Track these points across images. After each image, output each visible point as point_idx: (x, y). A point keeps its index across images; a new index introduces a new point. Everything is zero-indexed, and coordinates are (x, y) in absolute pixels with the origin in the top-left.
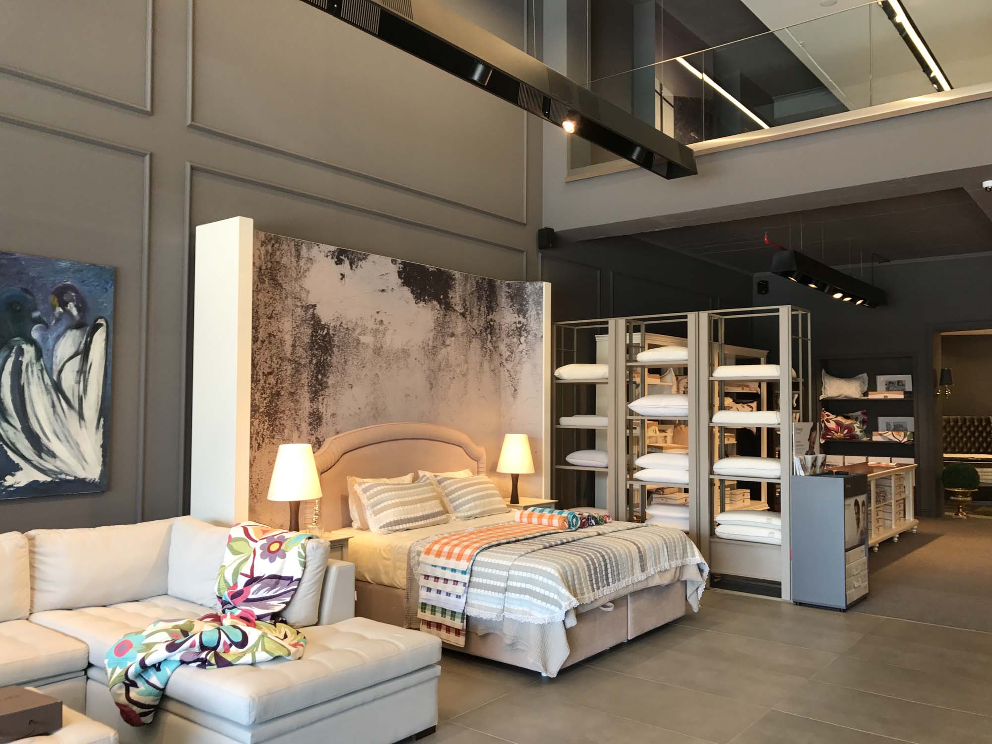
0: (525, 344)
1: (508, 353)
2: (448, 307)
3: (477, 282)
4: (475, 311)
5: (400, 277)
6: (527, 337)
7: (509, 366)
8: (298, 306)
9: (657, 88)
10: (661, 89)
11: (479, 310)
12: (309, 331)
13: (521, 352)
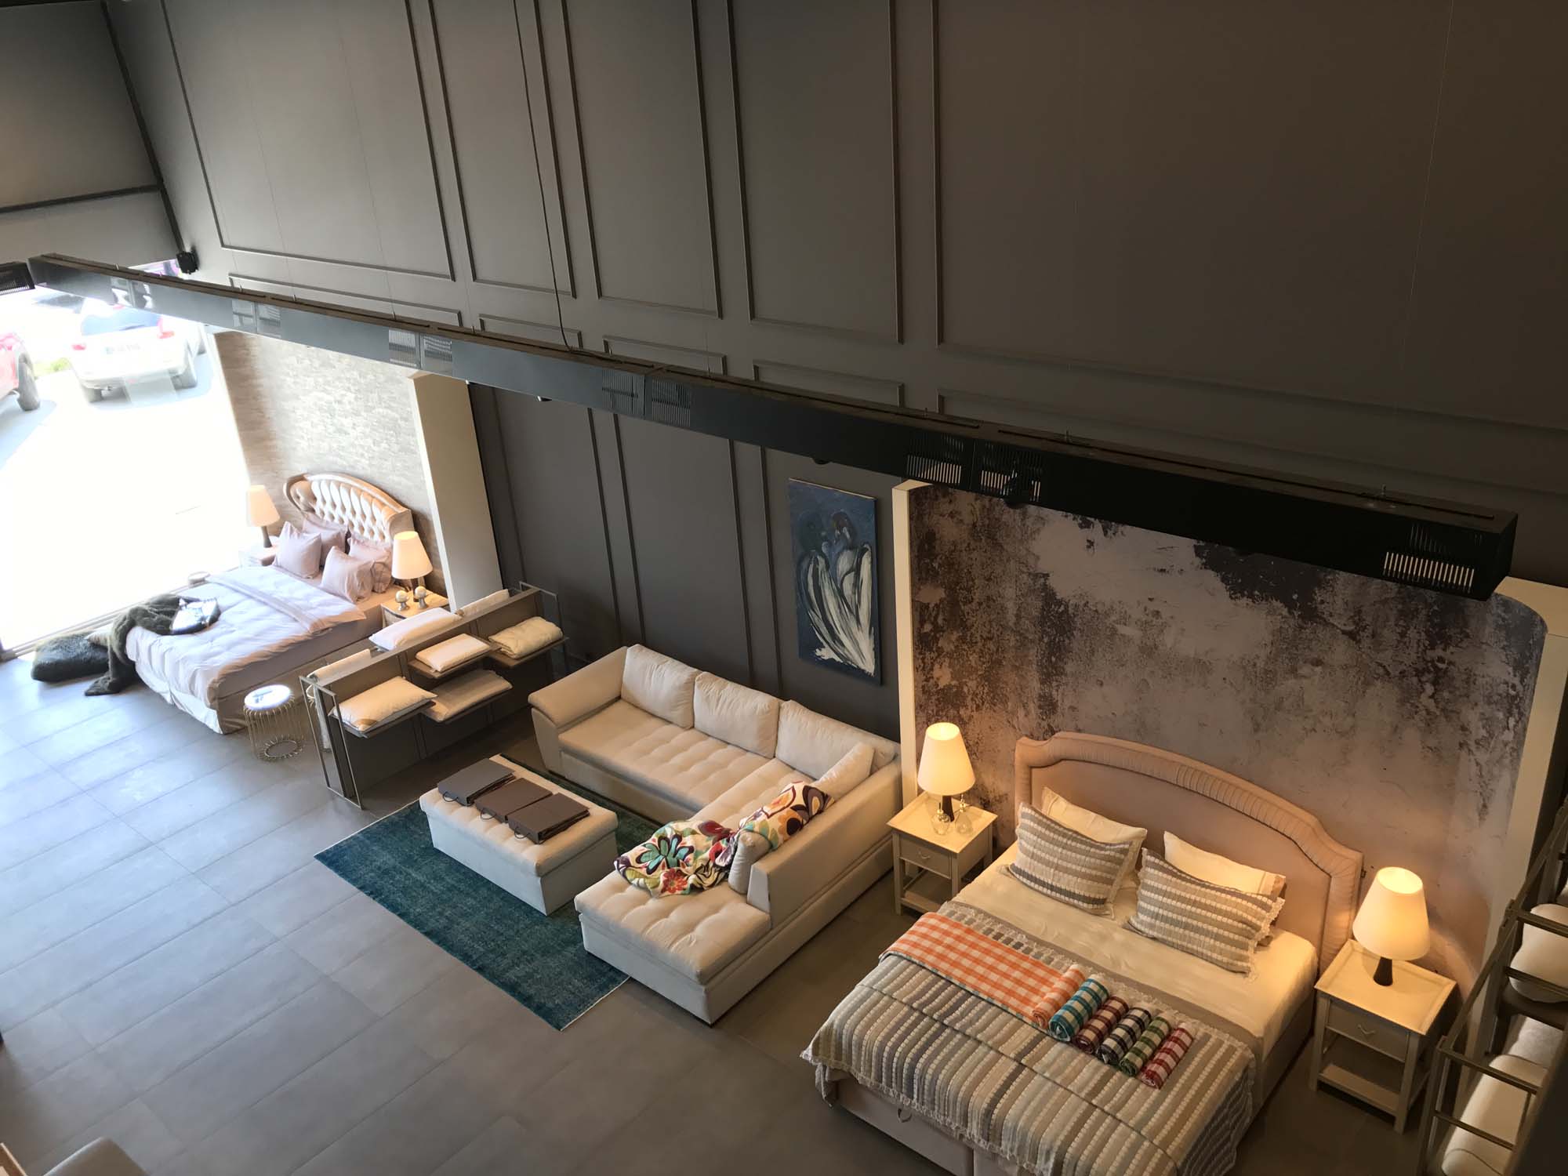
0: (1513, 734)
1: (1483, 732)
5: (1198, 556)
6: (1517, 722)
7: (1480, 756)
8: (1023, 573)
12: (1039, 604)
13: (1505, 745)
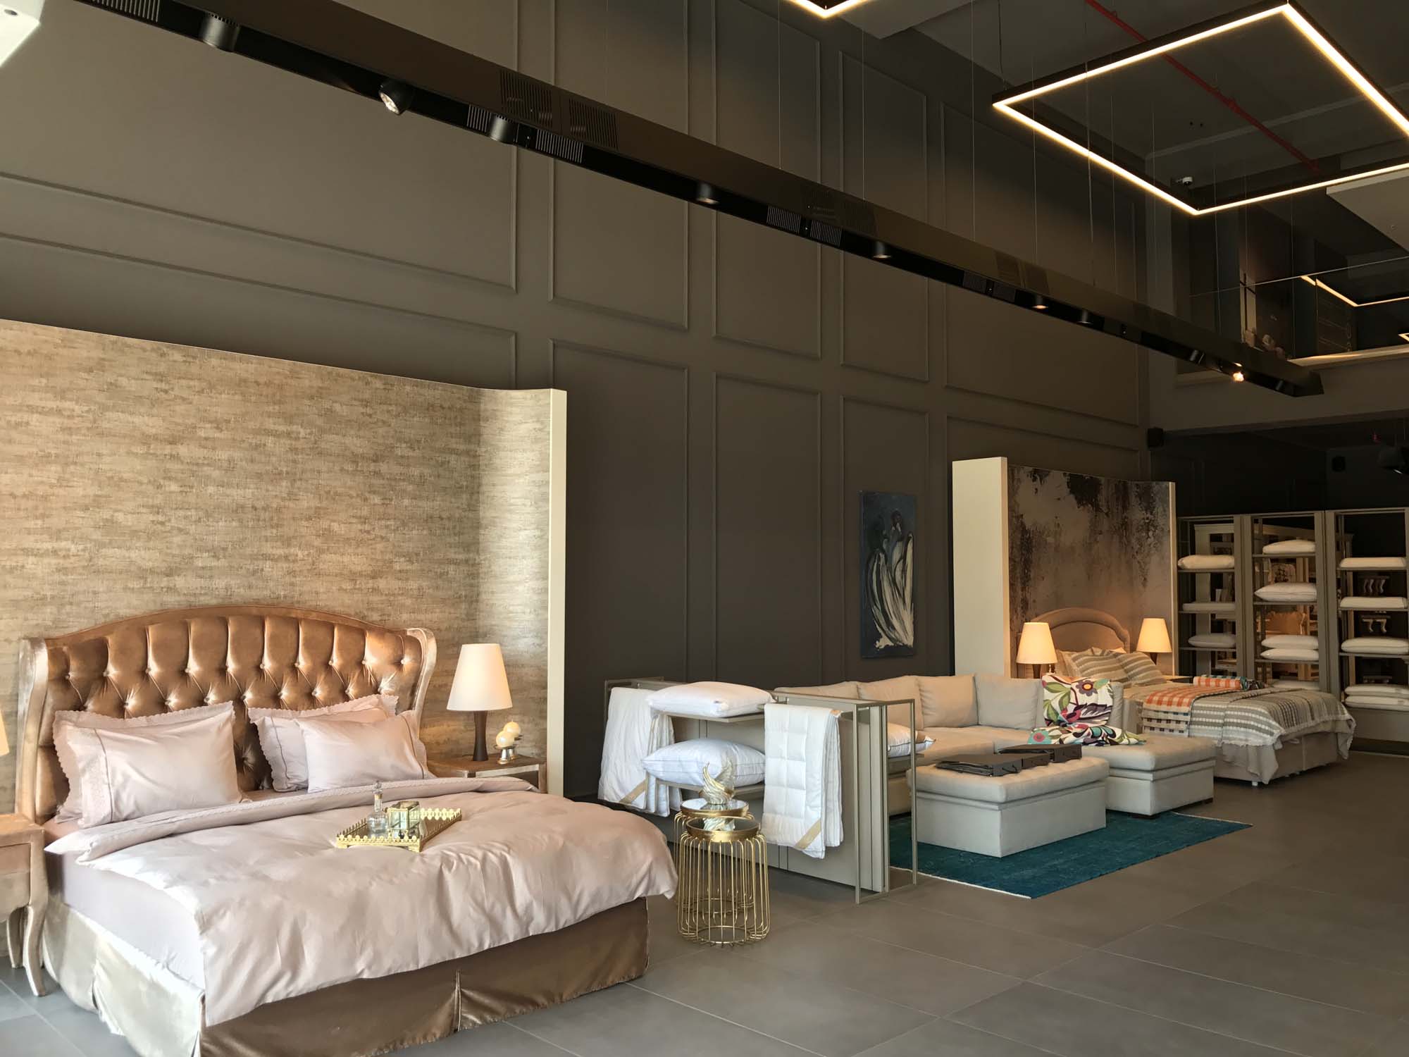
0: (1152, 538)
1: (1138, 546)
2: (1097, 508)
3: (1116, 485)
4: (1115, 511)
5: (1068, 487)
6: (1155, 531)
7: (1139, 557)
9: (1242, 279)
10: (1245, 278)
11: (1117, 509)
12: (1020, 536)
13: (1150, 545)
